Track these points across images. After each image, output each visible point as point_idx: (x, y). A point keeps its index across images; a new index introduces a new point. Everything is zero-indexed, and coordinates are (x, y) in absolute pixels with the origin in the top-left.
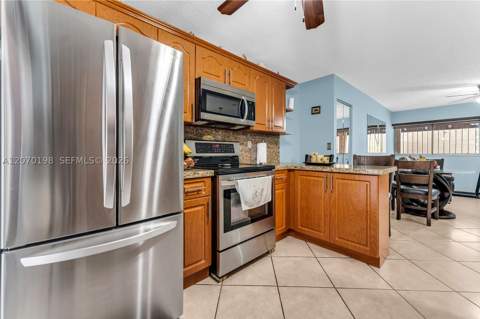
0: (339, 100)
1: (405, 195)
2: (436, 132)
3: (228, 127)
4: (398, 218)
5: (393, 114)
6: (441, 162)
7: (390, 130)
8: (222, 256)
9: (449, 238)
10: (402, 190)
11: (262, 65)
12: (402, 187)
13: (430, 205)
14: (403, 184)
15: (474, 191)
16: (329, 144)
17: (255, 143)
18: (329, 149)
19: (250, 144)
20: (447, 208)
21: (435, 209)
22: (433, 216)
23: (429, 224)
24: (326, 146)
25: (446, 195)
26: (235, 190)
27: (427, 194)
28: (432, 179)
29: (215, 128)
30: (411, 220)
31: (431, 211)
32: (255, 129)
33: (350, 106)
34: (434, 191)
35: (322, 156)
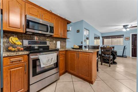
0: (85, 28)
1: (103, 58)
2: (113, 39)
3: (44, 35)
4: (102, 64)
5: (102, 34)
6: (113, 47)
7: (101, 38)
8: (31, 87)
9: (115, 71)
10: (103, 56)
11: (58, 15)
12: (103, 55)
13: (110, 60)
14: (103, 54)
15: (122, 55)
16: (82, 42)
17: (56, 41)
18: (82, 43)
19: (54, 42)
20: (115, 61)
21: (112, 62)
22: (111, 64)
23: (110, 66)
24: (81, 43)
25: (115, 57)
26: (39, 59)
27: (109, 57)
28: (111, 52)
29: (39, 36)
30: (105, 65)
31: (110, 62)
32: (54, 36)
33: (89, 30)
34: (111, 56)
35: (77, 46)
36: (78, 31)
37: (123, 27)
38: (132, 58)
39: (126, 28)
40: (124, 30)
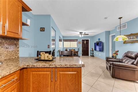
0: (52, 27)
7: (62, 41)
33: (55, 31)
36: (42, 29)
37: (79, 33)
38: (82, 57)
39: (81, 35)
40: (80, 36)
